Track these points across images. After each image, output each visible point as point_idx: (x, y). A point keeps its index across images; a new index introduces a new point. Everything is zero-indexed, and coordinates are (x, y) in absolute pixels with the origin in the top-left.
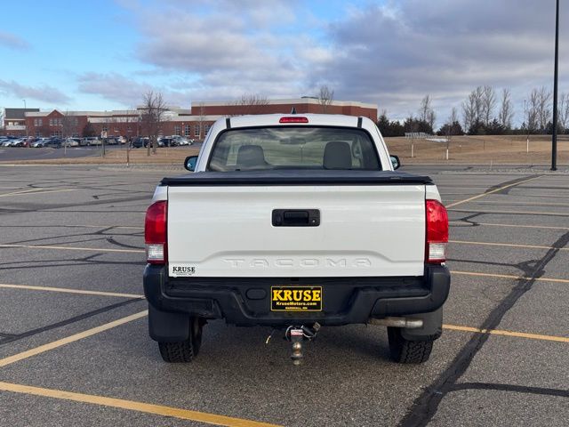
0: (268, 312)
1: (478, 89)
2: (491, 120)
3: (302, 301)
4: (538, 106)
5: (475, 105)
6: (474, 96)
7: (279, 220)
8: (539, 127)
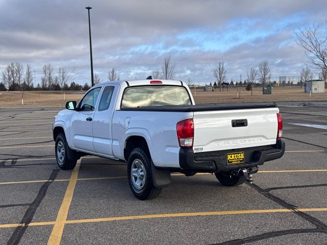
0: (226, 165)
1: (12, 64)
2: (22, 82)
3: (238, 159)
4: (48, 75)
5: (10, 73)
6: (9, 67)
7: (235, 124)
8: (47, 86)
